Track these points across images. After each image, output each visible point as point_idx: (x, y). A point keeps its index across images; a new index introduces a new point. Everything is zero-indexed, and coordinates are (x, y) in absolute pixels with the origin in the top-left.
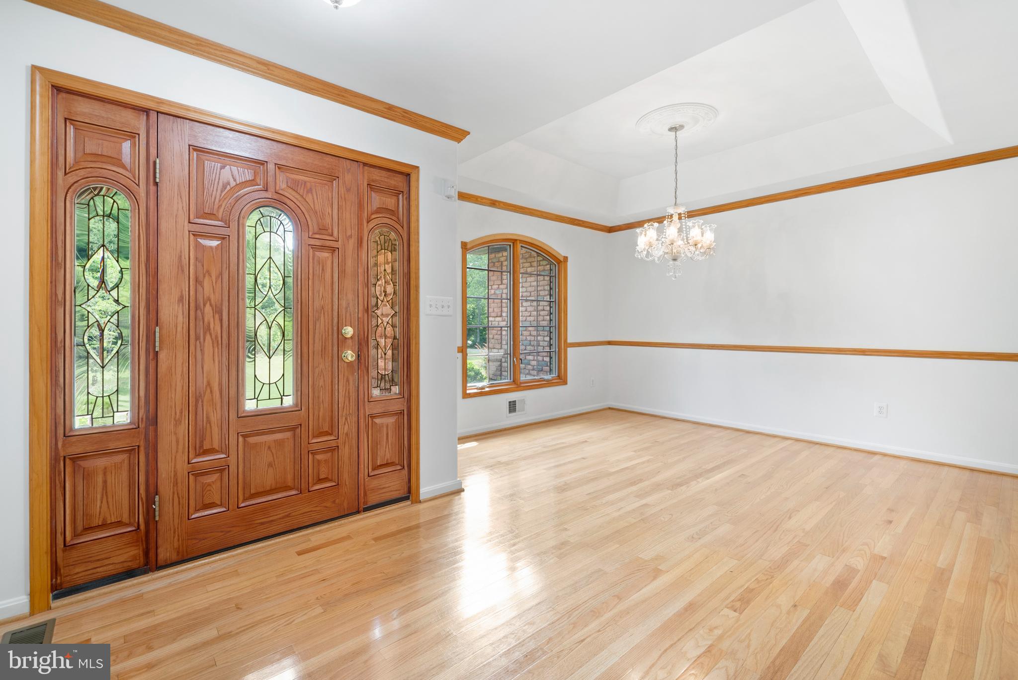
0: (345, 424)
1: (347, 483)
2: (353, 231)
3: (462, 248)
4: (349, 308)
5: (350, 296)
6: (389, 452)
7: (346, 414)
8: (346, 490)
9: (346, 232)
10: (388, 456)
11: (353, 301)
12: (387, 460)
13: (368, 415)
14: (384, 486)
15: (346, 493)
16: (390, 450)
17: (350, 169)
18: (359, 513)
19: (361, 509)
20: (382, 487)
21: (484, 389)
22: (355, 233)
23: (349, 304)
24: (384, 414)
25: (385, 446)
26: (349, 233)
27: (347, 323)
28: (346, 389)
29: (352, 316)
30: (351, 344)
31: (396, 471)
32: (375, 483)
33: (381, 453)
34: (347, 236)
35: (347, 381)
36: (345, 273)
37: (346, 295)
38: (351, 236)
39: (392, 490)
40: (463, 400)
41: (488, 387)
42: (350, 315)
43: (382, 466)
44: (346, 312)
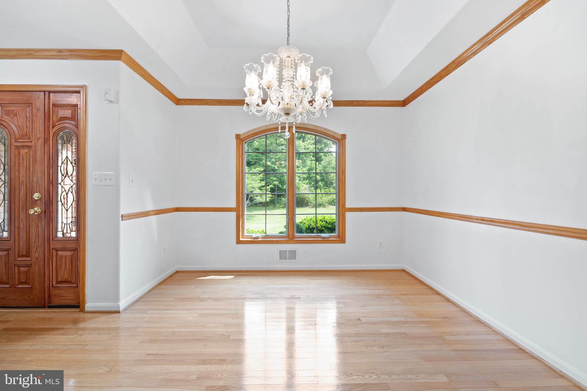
0: (36, 252)
1: (37, 288)
2: (41, 135)
3: (236, 139)
4: (38, 182)
5: (39, 175)
6: (67, 274)
7: (37, 246)
8: (36, 292)
9: (36, 136)
10: (66, 276)
11: (41, 177)
12: (65, 279)
13: (53, 249)
14: (63, 295)
15: (36, 294)
16: (68, 272)
17: (39, 97)
18: (44, 308)
19: (46, 306)
20: (61, 295)
21: (258, 239)
22: (42, 135)
23: (38, 179)
24: (64, 249)
25: (64, 270)
26: (38, 136)
27: (37, 191)
28: (36, 231)
29: (41, 187)
30: (40, 204)
31: (72, 288)
32: (56, 292)
33: (60, 274)
34: (37, 138)
35: (37, 226)
36: (36, 161)
37: (37, 174)
38: (40, 138)
39: (69, 299)
40: (237, 245)
41: (261, 238)
42: (39, 186)
43: (62, 282)
44: (37, 184)
